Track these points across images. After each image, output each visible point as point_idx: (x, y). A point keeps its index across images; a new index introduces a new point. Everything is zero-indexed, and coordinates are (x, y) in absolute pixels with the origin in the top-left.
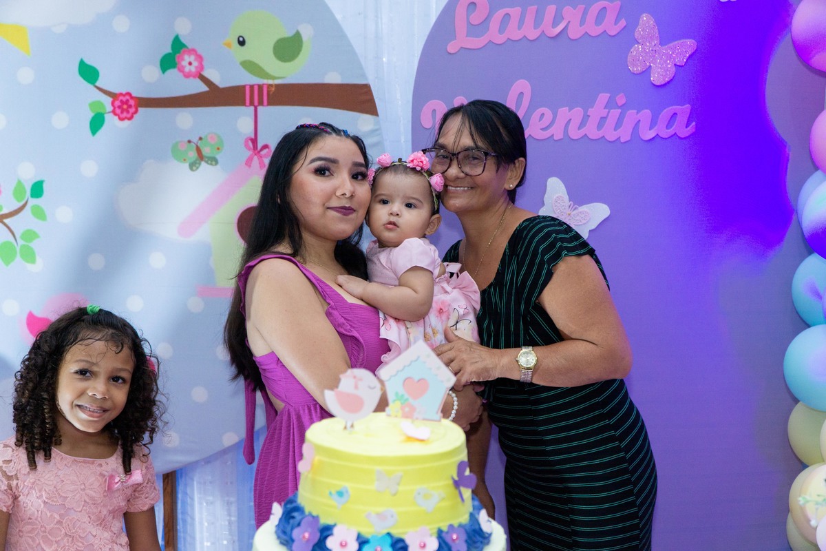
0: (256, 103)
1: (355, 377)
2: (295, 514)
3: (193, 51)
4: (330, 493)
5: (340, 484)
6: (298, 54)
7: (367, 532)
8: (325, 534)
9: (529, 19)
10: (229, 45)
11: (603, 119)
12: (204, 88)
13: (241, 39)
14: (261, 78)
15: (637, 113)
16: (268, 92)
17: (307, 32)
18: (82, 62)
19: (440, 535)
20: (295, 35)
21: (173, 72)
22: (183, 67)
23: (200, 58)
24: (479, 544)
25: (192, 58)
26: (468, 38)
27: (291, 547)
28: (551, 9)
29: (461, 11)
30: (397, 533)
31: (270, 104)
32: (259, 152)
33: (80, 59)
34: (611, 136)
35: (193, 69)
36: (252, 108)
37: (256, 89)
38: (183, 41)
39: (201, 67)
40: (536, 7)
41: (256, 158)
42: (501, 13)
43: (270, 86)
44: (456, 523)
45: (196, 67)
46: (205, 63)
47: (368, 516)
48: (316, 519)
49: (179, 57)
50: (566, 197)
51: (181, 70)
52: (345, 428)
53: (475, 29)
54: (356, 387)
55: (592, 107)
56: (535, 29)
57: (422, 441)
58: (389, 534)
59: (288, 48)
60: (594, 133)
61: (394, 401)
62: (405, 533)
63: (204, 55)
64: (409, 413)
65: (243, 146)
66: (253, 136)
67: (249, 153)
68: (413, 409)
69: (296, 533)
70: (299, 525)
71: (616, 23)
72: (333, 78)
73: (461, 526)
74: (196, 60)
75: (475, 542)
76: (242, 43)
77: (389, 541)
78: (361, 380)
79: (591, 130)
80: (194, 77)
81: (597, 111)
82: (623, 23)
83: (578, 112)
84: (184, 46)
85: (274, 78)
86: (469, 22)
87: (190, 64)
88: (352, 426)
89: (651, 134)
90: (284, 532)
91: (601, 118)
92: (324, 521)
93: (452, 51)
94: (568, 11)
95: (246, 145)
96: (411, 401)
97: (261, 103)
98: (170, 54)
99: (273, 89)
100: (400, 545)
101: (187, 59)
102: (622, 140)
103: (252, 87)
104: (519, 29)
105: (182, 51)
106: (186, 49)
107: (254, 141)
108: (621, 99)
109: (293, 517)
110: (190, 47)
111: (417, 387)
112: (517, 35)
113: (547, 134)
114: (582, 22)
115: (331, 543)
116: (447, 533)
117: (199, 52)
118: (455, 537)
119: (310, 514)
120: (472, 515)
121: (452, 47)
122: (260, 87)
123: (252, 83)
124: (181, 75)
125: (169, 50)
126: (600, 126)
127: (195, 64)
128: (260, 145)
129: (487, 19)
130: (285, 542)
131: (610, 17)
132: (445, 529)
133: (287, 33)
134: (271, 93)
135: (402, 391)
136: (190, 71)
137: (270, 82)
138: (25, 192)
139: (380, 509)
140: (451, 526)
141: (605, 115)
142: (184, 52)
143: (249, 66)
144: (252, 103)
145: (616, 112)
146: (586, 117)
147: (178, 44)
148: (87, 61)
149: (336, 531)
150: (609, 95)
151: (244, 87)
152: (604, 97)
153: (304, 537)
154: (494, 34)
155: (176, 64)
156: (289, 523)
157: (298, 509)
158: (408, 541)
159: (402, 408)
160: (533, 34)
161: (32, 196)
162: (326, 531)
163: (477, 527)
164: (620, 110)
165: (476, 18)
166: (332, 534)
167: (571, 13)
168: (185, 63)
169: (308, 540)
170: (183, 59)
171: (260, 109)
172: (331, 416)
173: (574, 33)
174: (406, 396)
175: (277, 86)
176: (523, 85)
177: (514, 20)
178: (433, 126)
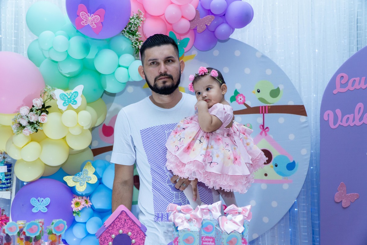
0: (264, 112)
3: (242, 95)
6: (279, 95)
9: (363, 82)
10: (254, 92)
12: (245, 108)
13: (258, 90)
14: (266, 103)
16: (268, 109)
17: (281, 87)
21: (235, 102)
22: (238, 100)
23: (244, 97)
25: (241, 97)
26: (341, 89)
29: (338, 79)
31: (268, 113)
32: (265, 130)
35: (241, 101)
36: (262, 114)
37: (264, 107)
38: (238, 91)
39: (244, 100)
40: (365, 77)
41: (264, 132)
42: (352, 80)
43: (268, 106)
45: (243, 100)
46: (246, 99)
49: (236, 97)
51: (237, 101)
53: (343, 85)
56: (365, 85)
59: (275, 93)
63: (245, 96)
65: (259, 128)
66: (263, 124)
67: (261, 130)
72: (291, 103)
74: (242, 98)
76: (259, 92)
80: (242, 104)
84: (239, 93)
85: (270, 103)
86: (341, 84)
87: (241, 99)
93: (334, 93)
95: (260, 127)
97: (265, 113)
98: (234, 96)
99: (270, 107)
101: (240, 97)
103: (262, 107)
104: (359, 85)
105: (238, 95)
106: (239, 94)
107: (263, 126)
110: (241, 93)
112: (358, 87)
117: (244, 95)
121: (335, 92)
122: (265, 107)
123: (262, 105)
124: (237, 103)
125: (233, 95)
127: (242, 99)
128: (265, 127)
129: (348, 81)
133: (274, 88)
134: (269, 109)
136: (241, 102)
137: (269, 105)
142: (239, 95)
143: (261, 100)
144: (262, 113)
147: (236, 93)
151: (259, 107)
154: (350, 87)
155: (236, 99)
160: (364, 87)
165: (343, 81)
168: (239, 99)
170: (238, 98)
171: (265, 114)
175: (271, 106)
176: (360, 105)
177: (357, 83)
178: (328, 120)
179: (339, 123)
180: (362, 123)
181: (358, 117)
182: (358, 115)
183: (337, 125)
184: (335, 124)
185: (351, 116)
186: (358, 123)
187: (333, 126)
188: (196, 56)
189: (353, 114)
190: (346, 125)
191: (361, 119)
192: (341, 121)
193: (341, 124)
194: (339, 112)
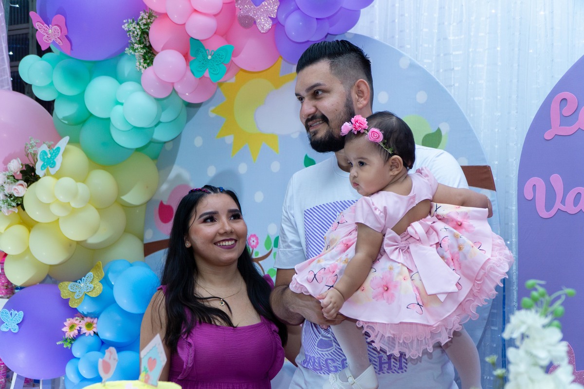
6: (439, 145)
17: (445, 128)
18: (306, 157)
20: (437, 131)
26: (561, 127)
29: (555, 106)
33: (305, 155)
53: (566, 120)
59: (432, 140)
86: (562, 115)
93: (547, 138)
121: (548, 136)
129: (577, 110)
133: (432, 130)
138: (271, 243)
148: (309, 156)
161: (275, 247)
165: (567, 112)
178: (534, 198)
179: (558, 205)
183: (553, 212)
184: (548, 207)
187: (544, 214)
190: (573, 210)
192: (563, 202)
193: (563, 208)
194: (557, 180)
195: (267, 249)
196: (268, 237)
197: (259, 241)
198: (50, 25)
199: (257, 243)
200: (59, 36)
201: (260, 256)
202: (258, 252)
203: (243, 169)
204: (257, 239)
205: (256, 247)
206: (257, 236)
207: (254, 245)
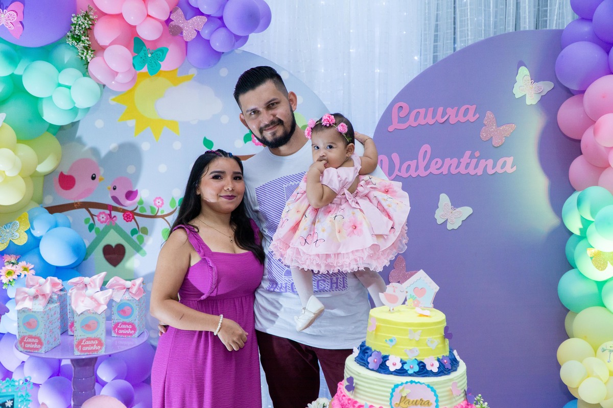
1: (393, 287)
2: (367, 351)
4: (386, 340)
5: (391, 336)
7: (405, 358)
8: (385, 360)
9: (430, 115)
11: (468, 164)
15: (486, 161)
18: (205, 139)
19: (438, 360)
21: (250, 143)
24: (456, 366)
26: (399, 124)
27: (368, 366)
28: (441, 109)
29: (395, 110)
30: (419, 359)
33: (203, 137)
34: (472, 172)
40: (433, 108)
42: (414, 112)
44: (445, 355)
47: (406, 351)
48: (379, 353)
50: (450, 204)
52: (390, 310)
53: (402, 120)
54: (394, 291)
55: (462, 158)
56: (432, 119)
57: (427, 316)
58: (415, 359)
60: (463, 171)
61: (409, 299)
62: (423, 359)
64: (417, 304)
68: (419, 302)
69: (370, 360)
70: (371, 355)
71: (474, 116)
73: (446, 356)
75: (454, 365)
77: (417, 362)
78: (396, 288)
79: (462, 170)
81: (465, 159)
82: (477, 116)
83: (455, 161)
86: (399, 115)
88: (393, 309)
89: (493, 171)
90: (363, 360)
91: (467, 163)
92: (384, 354)
94: (449, 110)
96: (417, 298)
100: (421, 364)
102: (478, 174)
104: (424, 119)
108: (477, 154)
109: (367, 353)
111: (420, 292)
112: (423, 122)
113: (439, 171)
114: (456, 116)
115: (388, 363)
116: (442, 359)
118: (445, 361)
119: (375, 351)
120: (450, 352)
121: (390, 129)
124: (254, 144)
126: (467, 167)
129: (409, 113)
130: (364, 364)
131: (471, 112)
132: (441, 358)
135: (413, 294)
138: (176, 203)
139: (411, 348)
140: (443, 356)
141: (469, 162)
145: (474, 161)
146: (459, 163)
148: (208, 138)
149: (390, 358)
150: (471, 152)
152: (468, 153)
153: (374, 361)
154: (411, 122)
155: (251, 139)
156: (364, 355)
157: (368, 348)
158: (426, 363)
159: (414, 302)
160: (432, 122)
162: (385, 358)
163: (453, 357)
164: (476, 160)
165: (403, 114)
166: (388, 360)
167: (451, 111)
169: (376, 362)
172: (384, 305)
173: (453, 121)
174: (415, 296)
176: (426, 147)
177: (422, 115)
179: (396, 172)
180: (428, 172)
181: (422, 164)
182: (423, 161)
183: (393, 176)
184: (390, 174)
185: (413, 163)
186: (423, 173)
188: (195, 76)
189: (416, 161)
190: (405, 175)
191: (427, 167)
192: (400, 170)
193: (399, 174)
194: (395, 157)
195: (173, 208)
196: (173, 198)
197: (164, 202)
198: (5, 10)
199: (163, 204)
200: (12, 21)
201: (165, 213)
202: (164, 211)
203: (145, 146)
204: (162, 200)
205: (161, 207)
206: (162, 198)
207: (159, 206)
